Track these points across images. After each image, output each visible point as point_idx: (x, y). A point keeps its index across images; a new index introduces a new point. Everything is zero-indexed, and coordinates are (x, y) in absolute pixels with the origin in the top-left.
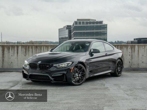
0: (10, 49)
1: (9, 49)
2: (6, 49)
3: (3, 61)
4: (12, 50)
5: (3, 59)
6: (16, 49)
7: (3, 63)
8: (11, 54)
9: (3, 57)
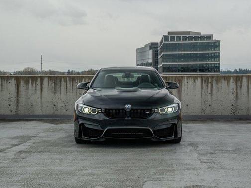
0: (29, 82)
1: (27, 82)
2: (22, 84)
3: (18, 102)
4: (32, 83)
5: (18, 100)
6: (39, 82)
7: (18, 106)
8: (30, 92)
9: (18, 96)
